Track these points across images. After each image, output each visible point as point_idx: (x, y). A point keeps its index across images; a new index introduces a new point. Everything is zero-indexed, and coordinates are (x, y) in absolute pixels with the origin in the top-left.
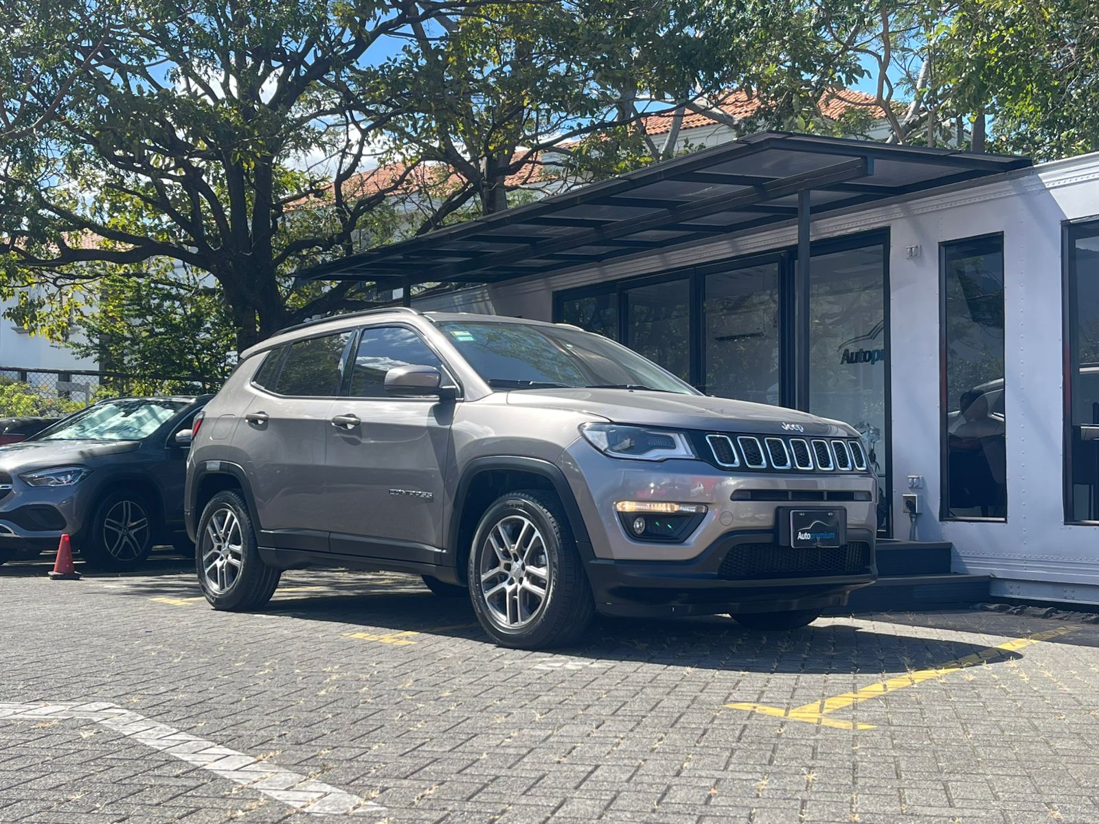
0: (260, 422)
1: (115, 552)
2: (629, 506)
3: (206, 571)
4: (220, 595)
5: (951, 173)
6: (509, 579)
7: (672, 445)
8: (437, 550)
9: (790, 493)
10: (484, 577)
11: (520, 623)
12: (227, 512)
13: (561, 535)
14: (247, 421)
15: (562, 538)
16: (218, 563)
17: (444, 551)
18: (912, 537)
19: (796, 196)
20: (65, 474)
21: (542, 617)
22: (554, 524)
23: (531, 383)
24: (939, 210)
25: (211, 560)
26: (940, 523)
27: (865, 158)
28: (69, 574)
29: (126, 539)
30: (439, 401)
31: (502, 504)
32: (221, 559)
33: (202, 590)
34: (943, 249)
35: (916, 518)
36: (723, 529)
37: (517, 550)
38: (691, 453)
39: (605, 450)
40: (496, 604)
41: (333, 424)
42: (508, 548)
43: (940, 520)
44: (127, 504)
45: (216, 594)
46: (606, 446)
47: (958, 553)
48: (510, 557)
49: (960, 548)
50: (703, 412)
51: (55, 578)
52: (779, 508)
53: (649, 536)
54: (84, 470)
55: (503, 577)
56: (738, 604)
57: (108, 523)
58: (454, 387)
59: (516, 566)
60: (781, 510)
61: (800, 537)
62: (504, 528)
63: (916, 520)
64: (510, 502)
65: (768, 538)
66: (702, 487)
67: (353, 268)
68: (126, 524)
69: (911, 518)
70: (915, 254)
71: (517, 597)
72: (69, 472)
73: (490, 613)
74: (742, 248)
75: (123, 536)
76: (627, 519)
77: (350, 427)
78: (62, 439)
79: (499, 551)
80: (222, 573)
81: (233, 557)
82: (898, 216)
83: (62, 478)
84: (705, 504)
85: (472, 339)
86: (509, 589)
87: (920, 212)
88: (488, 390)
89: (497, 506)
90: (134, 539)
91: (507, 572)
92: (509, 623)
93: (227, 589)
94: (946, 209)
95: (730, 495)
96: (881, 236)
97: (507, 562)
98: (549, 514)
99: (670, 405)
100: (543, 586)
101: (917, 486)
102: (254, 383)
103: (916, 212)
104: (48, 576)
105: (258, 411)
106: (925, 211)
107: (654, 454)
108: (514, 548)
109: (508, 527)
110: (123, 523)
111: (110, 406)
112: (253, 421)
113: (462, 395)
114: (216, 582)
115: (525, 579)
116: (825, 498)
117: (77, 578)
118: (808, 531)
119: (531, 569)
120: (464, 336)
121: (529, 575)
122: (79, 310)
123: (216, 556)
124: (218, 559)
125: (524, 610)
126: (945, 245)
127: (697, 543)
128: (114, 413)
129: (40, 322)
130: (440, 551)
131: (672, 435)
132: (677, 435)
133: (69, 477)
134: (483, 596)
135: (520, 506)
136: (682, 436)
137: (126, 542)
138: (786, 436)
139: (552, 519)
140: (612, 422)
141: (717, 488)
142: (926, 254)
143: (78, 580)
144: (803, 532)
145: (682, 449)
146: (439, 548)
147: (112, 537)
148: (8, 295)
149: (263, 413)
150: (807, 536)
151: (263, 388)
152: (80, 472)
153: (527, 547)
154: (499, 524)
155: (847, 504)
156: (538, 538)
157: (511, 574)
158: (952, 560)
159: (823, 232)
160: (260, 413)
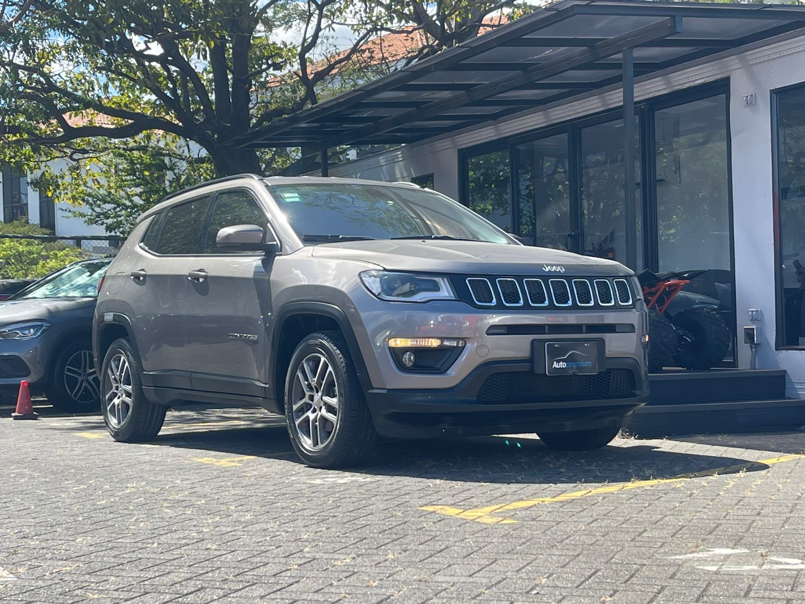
0: (141, 278)
1: (75, 396)
2: (400, 343)
3: (108, 408)
4: (118, 429)
5: (776, 25)
6: (312, 409)
7: (436, 288)
8: (263, 385)
9: (547, 327)
10: (295, 407)
11: (321, 446)
12: (121, 357)
13: (347, 369)
14: (132, 277)
15: (347, 371)
16: (116, 401)
17: (267, 386)
18: (753, 365)
19: (620, 55)
20: (29, 328)
21: (334, 440)
22: (342, 360)
23: (341, 237)
24: (770, 60)
25: (111, 399)
26: (776, 352)
27: (673, 17)
28: (29, 415)
29: (85, 384)
30: (265, 255)
31: (305, 343)
32: (119, 398)
33: (105, 425)
34: (774, 96)
35: (756, 348)
36: (480, 360)
37: (317, 383)
38: (452, 295)
39: (379, 294)
40: (304, 430)
41: (189, 278)
42: (311, 382)
43: (776, 350)
44: (85, 353)
45: (114, 428)
46: (380, 290)
47: (791, 380)
48: (313, 389)
49: (794, 376)
50: (469, 258)
51: (16, 418)
52: (534, 340)
53: (417, 368)
54: (45, 324)
55: (309, 407)
56: (508, 426)
57: (69, 370)
58: (275, 243)
59: (317, 397)
60: (535, 342)
61: (555, 365)
62: (308, 365)
63: (756, 351)
64: (312, 342)
65: (526, 367)
66: (468, 323)
67: (269, 136)
68: (85, 371)
69: (751, 348)
70: (751, 102)
71: (317, 424)
72: (33, 327)
73: (298, 437)
74: (609, 102)
75: (82, 381)
76: (397, 354)
77: (201, 280)
78: (35, 298)
79: (304, 383)
80: (118, 410)
81: (127, 396)
82: (736, 67)
83: (27, 332)
84: (463, 339)
85: (298, 200)
86: (312, 416)
87: (755, 62)
88: (301, 245)
89: (302, 345)
90: (93, 383)
91: (311, 402)
92: (312, 446)
93: (122, 423)
94: (775, 58)
95: (486, 330)
96: (722, 87)
97: (311, 393)
98: (338, 352)
99: (444, 253)
100: (335, 414)
101: (757, 318)
102: (142, 244)
103: (751, 63)
104: (11, 416)
105: (141, 269)
106: (759, 61)
107: (420, 297)
108: (314, 381)
109: (311, 364)
110: (82, 369)
111: (77, 267)
112: (137, 277)
113: (281, 251)
114: (114, 416)
115: (323, 407)
116: (584, 331)
117: (35, 418)
118: (563, 361)
119: (327, 399)
120: (291, 197)
121: (326, 404)
122: (96, 180)
123: (115, 395)
124: (117, 398)
125: (323, 435)
126: (775, 92)
127: (457, 373)
128: (80, 273)
129: (64, 190)
130: (265, 385)
131: (437, 279)
132: (441, 279)
133: (32, 330)
134: (295, 424)
135: (316, 345)
136: (445, 279)
137: (85, 386)
138: (546, 277)
139: (341, 356)
140: (385, 270)
141: (478, 325)
142: (760, 101)
143: (36, 419)
144: (558, 362)
145: (446, 291)
146: (264, 383)
147: (73, 382)
148: (35, 169)
149: (143, 270)
150: (562, 365)
151: (147, 248)
152: (41, 326)
153: (323, 380)
154: (304, 361)
155: (608, 337)
156: (330, 372)
157: (314, 405)
158: (787, 386)
159: (674, 84)
160: (140, 271)
